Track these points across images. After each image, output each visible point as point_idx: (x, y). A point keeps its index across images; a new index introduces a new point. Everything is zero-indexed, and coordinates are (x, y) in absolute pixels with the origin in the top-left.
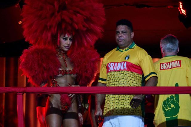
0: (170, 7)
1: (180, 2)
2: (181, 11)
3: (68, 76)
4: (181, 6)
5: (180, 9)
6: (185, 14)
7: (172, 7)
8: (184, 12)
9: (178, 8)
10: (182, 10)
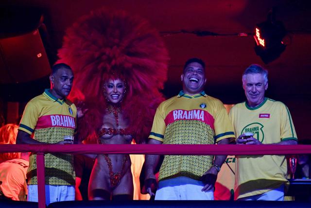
0: (243, 35)
1: (257, 29)
2: (258, 41)
3: (119, 136)
4: (258, 34)
5: (257, 38)
6: (264, 45)
7: (246, 35)
8: (262, 42)
9: (255, 37)
10: (259, 39)
